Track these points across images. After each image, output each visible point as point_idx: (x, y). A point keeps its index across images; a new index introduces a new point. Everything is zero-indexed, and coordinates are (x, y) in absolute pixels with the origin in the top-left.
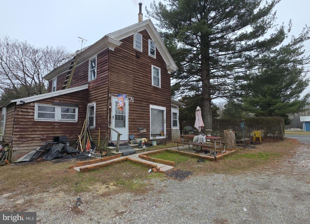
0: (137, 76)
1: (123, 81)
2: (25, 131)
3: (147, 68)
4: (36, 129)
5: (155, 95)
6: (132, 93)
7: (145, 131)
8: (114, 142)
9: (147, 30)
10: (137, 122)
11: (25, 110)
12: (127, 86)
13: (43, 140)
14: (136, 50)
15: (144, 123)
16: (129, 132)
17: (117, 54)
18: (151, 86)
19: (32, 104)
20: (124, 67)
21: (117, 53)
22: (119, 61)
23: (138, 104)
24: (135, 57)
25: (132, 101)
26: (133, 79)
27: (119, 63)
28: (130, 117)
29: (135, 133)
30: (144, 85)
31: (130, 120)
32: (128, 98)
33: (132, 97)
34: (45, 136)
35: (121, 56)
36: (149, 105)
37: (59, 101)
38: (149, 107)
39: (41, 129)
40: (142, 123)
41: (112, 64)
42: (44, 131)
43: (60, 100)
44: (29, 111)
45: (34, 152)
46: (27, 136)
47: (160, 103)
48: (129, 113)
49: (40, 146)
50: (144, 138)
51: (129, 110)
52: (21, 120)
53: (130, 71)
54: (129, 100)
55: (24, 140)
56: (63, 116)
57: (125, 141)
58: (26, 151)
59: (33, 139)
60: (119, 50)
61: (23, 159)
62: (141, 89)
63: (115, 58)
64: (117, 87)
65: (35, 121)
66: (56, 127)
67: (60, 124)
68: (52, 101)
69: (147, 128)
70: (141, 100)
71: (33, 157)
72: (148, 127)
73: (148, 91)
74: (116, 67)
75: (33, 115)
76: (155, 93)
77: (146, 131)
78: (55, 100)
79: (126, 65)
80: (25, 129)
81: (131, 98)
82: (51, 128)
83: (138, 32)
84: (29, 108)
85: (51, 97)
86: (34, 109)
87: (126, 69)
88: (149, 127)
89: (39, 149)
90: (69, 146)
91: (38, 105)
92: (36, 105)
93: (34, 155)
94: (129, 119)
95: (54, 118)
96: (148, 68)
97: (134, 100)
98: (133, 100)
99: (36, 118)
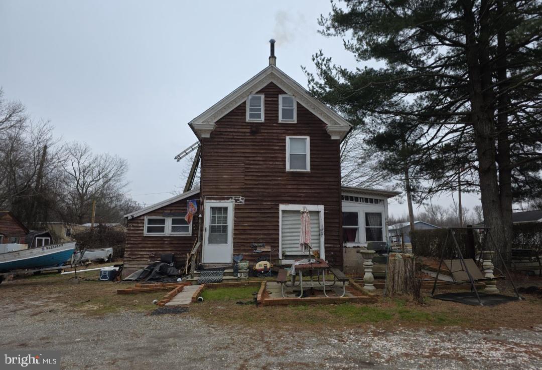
0: (252, 162)
1: (225, 176)
2: (135, 247)
3: (274, 144)
4: (146, 245)
5: (295, 187)
6: (243, 190)
7: (267, 249)
8: (207, 264)
9: (275, 82)
10: (251, 234)
11: (136, 225)
12: (232, 181)
13: (152, 258)
14: (251, 123)
15: (265, 237)
16: (234, 250)
17: (216, 140)
18: (284, 172)
19: (142, 218)
20: (228, 155)
21: (215, 138)
22: (218, 148)
23: (254, 207)
24: (248, 134)
25: (241, 202)
26: (244, 169)
27: (219, 151)
28: (237, 228)
29: (245, 252)
30: (268, 174)
31: (237, 232)
32: (234, 199)
33: (242, 196)
34: (154, 253)
35: (223, 140)
36: (278, 205)
37: (169, 211)
38: (278, 209)
39: (150, 245)
40: (261, 236)
41: (207, 156)
42: (153, 247)
43: (171, 210)
44: (140, 225)
45: (141, 270)
46: (137, 253)
47: (306, 199)
48: (235, 221)
49: (148, 264)
50: (265, 260)
51: (235, 217)
52: (132, 235)
53: (238, 158)
54: (236, 202)
55: (134, 257)
56: (174, 229)
57: (226, 263)
58: (135, 269)
59: (142, 257)
60: (219, 133)
61: (130, 277)
62: (261, 182)
63: (212, 147)
64: (214, 187)
65: (144, 235)
66: (166, 242)
67: (171, 238)
68: (161, 211)
69: (273, 245)
70: (260, 198)
71: (141, 277)
72: (274, 242)
73: (276, 182)
74: (213, 158)
75: (143, 230)
76: (293, 183)
77: (270, 250)
78: (166, 210)
79: (232, 151)
80: (135, 246)
81: (240, 199)
82: (161, 244)
83: (254, 93)
84: (139, 222)
85: (162, 208)
86: (143, 223)
87: (231, 156)
88: (278, 243)
89: (147, 268)
90: (173, 266)
91: (147, 218)
92: (146, 219)
93: (142, 274)
94: (235, 230)
95: (164, 232)
96: (277, 144)
97: (246, 201)
98: (243, 201)
99: (146, 233)
